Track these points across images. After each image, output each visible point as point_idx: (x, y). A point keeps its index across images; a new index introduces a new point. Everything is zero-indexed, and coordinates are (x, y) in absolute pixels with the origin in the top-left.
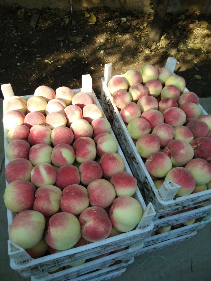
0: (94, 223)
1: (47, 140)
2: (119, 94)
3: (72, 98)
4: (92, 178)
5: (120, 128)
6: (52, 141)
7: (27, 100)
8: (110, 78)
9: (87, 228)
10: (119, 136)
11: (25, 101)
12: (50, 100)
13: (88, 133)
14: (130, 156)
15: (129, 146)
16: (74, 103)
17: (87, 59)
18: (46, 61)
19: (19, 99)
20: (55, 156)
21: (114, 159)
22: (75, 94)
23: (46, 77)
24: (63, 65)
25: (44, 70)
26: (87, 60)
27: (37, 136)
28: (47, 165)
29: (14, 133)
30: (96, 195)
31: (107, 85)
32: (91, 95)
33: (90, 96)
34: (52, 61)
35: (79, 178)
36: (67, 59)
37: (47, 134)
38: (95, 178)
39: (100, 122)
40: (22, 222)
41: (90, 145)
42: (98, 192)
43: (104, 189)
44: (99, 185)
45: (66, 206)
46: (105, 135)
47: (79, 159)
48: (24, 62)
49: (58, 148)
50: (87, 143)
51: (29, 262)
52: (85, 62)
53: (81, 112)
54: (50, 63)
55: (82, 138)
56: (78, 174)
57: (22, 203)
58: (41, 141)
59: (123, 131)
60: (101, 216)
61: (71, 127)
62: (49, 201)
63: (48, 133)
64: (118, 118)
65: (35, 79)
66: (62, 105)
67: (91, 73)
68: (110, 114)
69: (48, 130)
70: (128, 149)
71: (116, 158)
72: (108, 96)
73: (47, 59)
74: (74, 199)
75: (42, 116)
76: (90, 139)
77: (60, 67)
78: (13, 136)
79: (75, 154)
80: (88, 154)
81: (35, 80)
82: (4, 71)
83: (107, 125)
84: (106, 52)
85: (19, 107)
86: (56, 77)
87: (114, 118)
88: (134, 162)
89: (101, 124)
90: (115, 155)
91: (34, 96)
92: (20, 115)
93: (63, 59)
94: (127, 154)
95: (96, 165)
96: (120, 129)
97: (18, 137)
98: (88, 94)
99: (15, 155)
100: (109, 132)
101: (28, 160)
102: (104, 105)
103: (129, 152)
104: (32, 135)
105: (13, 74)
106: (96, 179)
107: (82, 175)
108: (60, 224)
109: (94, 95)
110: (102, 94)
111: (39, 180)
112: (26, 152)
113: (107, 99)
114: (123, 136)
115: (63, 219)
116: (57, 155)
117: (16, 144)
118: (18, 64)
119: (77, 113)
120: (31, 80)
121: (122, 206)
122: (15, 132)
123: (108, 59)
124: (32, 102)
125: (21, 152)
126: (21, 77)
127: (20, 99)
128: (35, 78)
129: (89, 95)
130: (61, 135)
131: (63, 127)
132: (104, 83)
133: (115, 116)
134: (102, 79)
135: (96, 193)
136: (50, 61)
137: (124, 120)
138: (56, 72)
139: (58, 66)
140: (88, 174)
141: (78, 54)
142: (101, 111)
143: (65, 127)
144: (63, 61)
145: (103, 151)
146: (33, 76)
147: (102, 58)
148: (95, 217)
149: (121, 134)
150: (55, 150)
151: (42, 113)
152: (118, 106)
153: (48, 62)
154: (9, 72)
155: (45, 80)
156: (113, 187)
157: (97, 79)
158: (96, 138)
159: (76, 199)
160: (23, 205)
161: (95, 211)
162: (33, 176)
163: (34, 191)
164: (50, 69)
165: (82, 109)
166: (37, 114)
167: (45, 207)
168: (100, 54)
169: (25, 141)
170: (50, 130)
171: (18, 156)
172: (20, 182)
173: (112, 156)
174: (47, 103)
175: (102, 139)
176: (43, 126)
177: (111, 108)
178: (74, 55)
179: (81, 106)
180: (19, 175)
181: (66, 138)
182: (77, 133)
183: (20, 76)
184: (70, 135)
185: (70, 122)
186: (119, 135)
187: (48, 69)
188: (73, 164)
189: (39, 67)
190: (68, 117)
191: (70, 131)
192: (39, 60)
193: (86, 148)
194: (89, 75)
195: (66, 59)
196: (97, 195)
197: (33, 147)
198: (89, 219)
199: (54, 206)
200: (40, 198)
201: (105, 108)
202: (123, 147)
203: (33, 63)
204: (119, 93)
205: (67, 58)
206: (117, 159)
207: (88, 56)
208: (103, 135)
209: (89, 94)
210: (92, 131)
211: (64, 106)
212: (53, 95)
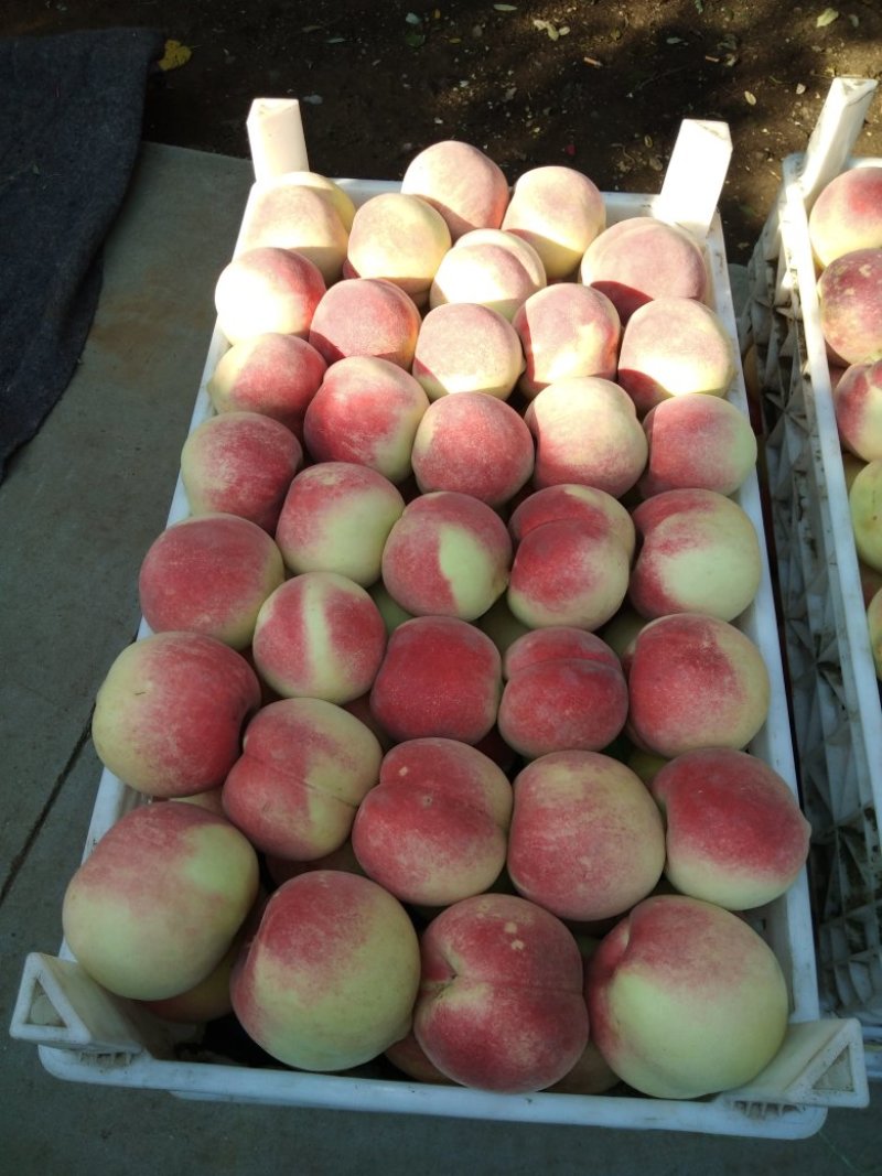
0: (490, 1007)
1: (388, 452)
2: (867, 274)
3: (587, 246)
4: (558, 737)
5: (806, 470)
6: (416, 466)
7: (358, 202)
8: (838, 166)
9: (444, 1015)
10: (784, 514)
11: (347, 206)
12: (475, 229)
13: (611, 470)
14: (814, 651)
15: (824, 590)
16: (590, 274)
17: (739, 43)
18: (539, 24)
19: (319, 194)
20: (401, 551)
21: (716, 667)
22: (613, 218)
23: (516, 106)
24: (611, 58)
25: (514, 69)
26: (735, 48)
27: (346, 419)
28: (346, 597)
29: (243, 370)
30: (551, 848)
31: (810, 204)
32: (696, 245)
33: (692, 250)
34: (565, 31)
35: (490, 712)
36: (641, 33)
37: (395, 419)
38: (573, 737)
39: (700, 421)
40: (129, 873)
41: (605, 544)
42: (563, 833)
43: (602, 830)
44: (580, 796)
45: (378, 849)
46: (705, 506)
47: (524, 604)
48: (437, 14)
49: (428, 519)
50: (591, 526)
51: (125, 1065)
52: (724, 60)
53: (611, 333)
54: (553, 34)
55: (575, 491)
56: (492, 686)
57: (169, 762)
58: (356, 451)
59: (819, 495)
60: (538, 983)
61: (533, 414)
62: (298, 799)
63: (405, 414)
64: (814, 416)
65: (466, 103)
66: (522, 271)
67: (738, 119)
68: (772, 375)
69: (407, 399)
70: (813, 602)
71: (727, 666)
72: (792, 270)
73: (545, 12)
74: (425, 831)
75: (404, 311)
76: (614, 510)
77: (595, 62)
78: (235, 389)
79: (510, 567)
80: (577, 591)
81: (464, 110)
82: (341, 40)
83: (738, 448)
84: (851, 21)
85: (309, 234)
86: (564, 112)
87: (787, 402)
88: (822, 689)
89: (701, 434)
90: (729, 643)
91: (398, 191)
92: (299, 283)
93: (618, 29)
94: (796, 625)
95: (603, 667)
96: (803, 474)
97: (260, 396)
98: (682, 237)
99: (216, 493)
100: (733, 488)
101: (267, 537)
102: (756, 314)
103: (815, 624)
104: (323, 404)
105: (375, 63)
106: (576, 747)
107: (512, 701)
108: (311, 953)
109: (718, 244)
110: (763, 249)
111: (284, 660)
112: (272, 493)
113: (787, 283)
114: (804, 521)
115: (336, 927)
116: (413, 554)
117: (231, 436)
118: (411, 18)
119: (590, 339)
120: (448, 107)
121: (675, 973)
122: (249, 367)
123: (846, 63)
124: (375, 221)
125: (247, 486)
126: (406, 86)
127: (328, 192)
128: (467, 98)
129: (687, 243)
130: (466, 443)
131: (490, 403)
132: (794, 193)
133: (801, 394)
134: (788, 164)
135: (553, 838)
136: (558, 27)
137: (847, 434)
138: (568, 86)
139: (586, 59)
140: (541, 708)
141: (701, 11)
142: (729, 355)
143: (498, 406)
144: (615, 35)
145: (665, 593)
146: (458, 87)
147: (817, 54)
148: (508, 978)
149: (802, 511)
150: (412, 523)
151: (412, 295)
152: (839, 342)
153: (545, 30)
154: (364, 52)
155: (508, 115)
156: (658, 830)
157: (760, 155)
158: (650, 505)
159: (435, 838)
160: (172, 773)
161: (518, 945)
162: (263, 630)
163: (241, 716)
164: (543, 65)
165: (624, 320)
166: (383, 294)
167: (269, 821)
168: (813, 27)
169: (281, 430)
170: (423, 398)
171: (227, 500)
172: (187, 650)
173: (706, 644)
174: (454, 240)
175: (682, 526)
176: (390, 371)
177: (788, 341)
178: (680, 13)
179: (624, 301)
180: (200, 608)
181: (486, 469)
182: (552, 451)
183: (405, 76)
184: (513, 456)
185: (539, 377)
186: (786, 503)
187: (537, 63)
188: (481, 622)
189: (498, 50)
190: (536, 348)
191: (517, 431)
192: (507, 12)
193: (573, 556)
194: (722, 128)
195: (635, 27)
196: (555, 853)
197: (308, 473)
198: (469, 973)
199: (317, 827)
200: (262, 763)
201: (756, 328)
202: (789, 582)
203: (474, 24)
204: (867, 266)
205: (642, 22)
206: (731, 673)
207: (745, 31)
208: (692, 505)
209: (691, 239)
210: (641, 462)
211: (535, 278)
212: (494, 203)
